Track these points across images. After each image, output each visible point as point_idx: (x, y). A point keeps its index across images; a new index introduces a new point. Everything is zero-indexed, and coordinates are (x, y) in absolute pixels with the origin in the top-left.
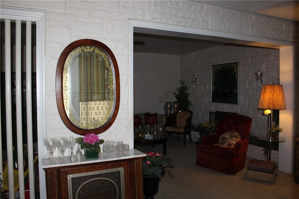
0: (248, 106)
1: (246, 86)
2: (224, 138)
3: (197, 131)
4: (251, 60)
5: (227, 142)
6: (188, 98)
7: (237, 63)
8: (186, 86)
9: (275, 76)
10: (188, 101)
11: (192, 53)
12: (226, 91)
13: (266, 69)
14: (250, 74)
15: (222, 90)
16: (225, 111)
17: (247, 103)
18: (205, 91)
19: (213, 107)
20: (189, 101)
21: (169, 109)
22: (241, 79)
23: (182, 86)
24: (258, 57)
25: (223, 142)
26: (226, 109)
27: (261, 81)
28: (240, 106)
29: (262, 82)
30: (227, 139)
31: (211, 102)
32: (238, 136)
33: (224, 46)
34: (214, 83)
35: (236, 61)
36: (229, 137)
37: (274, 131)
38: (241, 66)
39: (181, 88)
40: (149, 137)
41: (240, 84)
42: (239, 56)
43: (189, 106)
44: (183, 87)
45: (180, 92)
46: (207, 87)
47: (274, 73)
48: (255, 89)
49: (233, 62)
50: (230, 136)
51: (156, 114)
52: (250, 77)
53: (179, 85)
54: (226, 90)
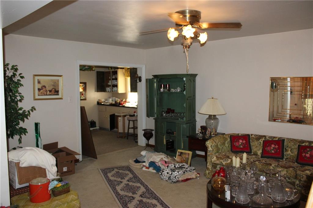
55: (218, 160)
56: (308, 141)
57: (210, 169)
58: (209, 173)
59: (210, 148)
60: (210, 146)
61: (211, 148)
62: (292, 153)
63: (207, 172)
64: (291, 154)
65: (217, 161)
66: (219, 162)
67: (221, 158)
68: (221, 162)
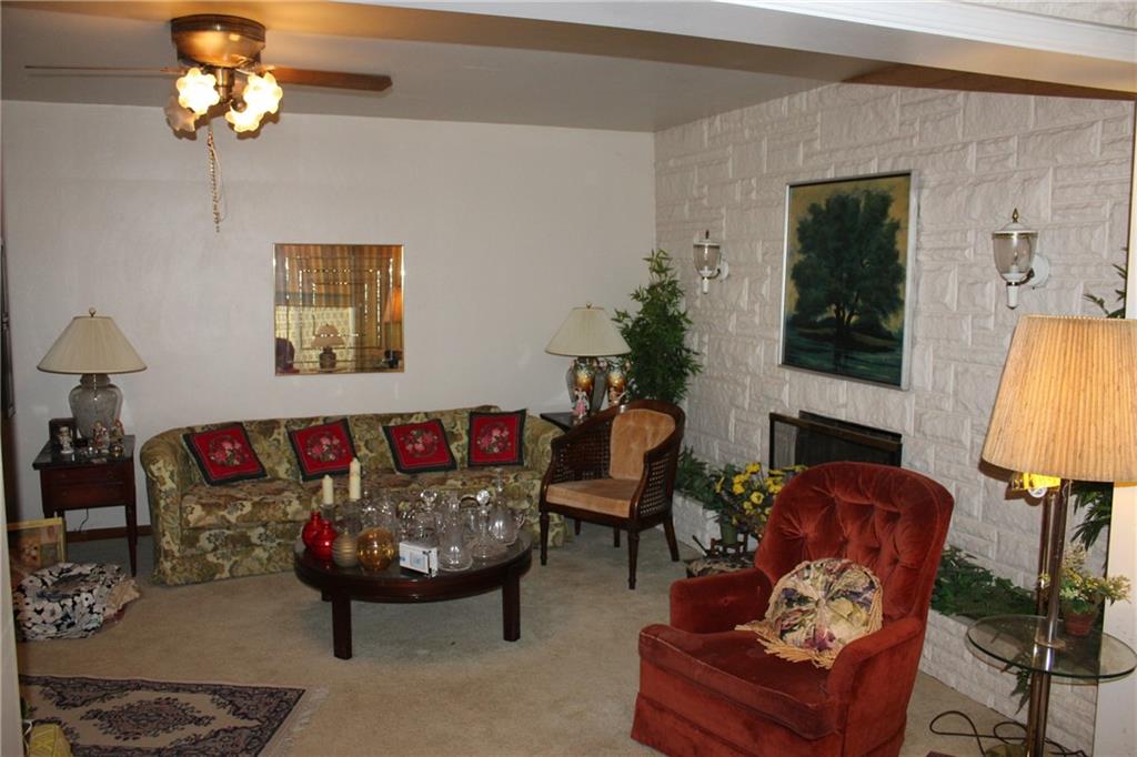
0: (951, 401)
1: (948, 299)
2: (792, 597)
3: (708, 506)
4: (978, 160)
5: (801, 624)
6: (682, 339)
7: (907, 175)
8: (675, 282)
9: (1105, 255)
10: (684, 353)
11: (705, 127)
12: (850, 318)
13: (1054, 211)
14: (971, 236)
15: (831, 312)
16: (842, 416)
17: (950, 389)
18: (757, 307)
19: (786, 388)
20: (688, 351)
21: (585, 394)
22: (922, 257)
23: (656, 279)
24: (1013, 143)
25: (782, 619)
26: (845, 406)
27: (1023, 276)
28: (913, 397)
29: (1032, 281)
30: (811, 606)
31: (779, 366)
32: (868, 595)
33: (846, 86)
34: (798, 275)
35: (901, 168)
36: (821, 593)
37: (1076, 593)
38: (926, 192)
39: (652, 288)
40: (418, 561)
41: (917, 285)
42: (915, 141)
43: (686, 374)
44: (661, 285)
45: (645, 311)
46: (765, 290)
47: (1097, 232)
48: (993, 317)
49: (886, 169)
50: (828, 587)
51: (523, 413)
52: (967, 252)
53: (645, 278)
54: (847, 315)
55: (209, 513)
56: (401, 416)
57: (177, 554)
58: (173, 569)
59: (168, 481)
60: (166, 475)
61: (173, 481)
62: (371, 451)
63: (167, 565)
64: (370, 455)
65: (208, 518)
66: (217, 517)
67: (218, 506)
68: (223, 517)
